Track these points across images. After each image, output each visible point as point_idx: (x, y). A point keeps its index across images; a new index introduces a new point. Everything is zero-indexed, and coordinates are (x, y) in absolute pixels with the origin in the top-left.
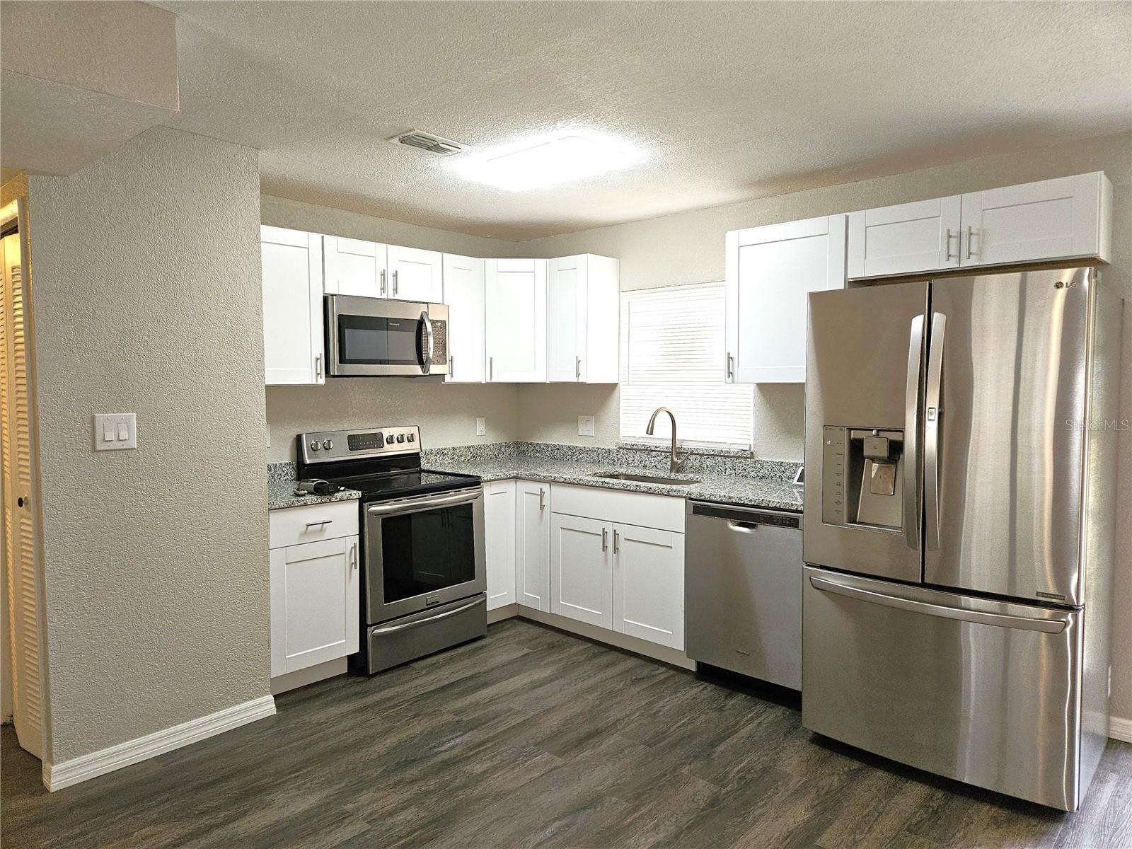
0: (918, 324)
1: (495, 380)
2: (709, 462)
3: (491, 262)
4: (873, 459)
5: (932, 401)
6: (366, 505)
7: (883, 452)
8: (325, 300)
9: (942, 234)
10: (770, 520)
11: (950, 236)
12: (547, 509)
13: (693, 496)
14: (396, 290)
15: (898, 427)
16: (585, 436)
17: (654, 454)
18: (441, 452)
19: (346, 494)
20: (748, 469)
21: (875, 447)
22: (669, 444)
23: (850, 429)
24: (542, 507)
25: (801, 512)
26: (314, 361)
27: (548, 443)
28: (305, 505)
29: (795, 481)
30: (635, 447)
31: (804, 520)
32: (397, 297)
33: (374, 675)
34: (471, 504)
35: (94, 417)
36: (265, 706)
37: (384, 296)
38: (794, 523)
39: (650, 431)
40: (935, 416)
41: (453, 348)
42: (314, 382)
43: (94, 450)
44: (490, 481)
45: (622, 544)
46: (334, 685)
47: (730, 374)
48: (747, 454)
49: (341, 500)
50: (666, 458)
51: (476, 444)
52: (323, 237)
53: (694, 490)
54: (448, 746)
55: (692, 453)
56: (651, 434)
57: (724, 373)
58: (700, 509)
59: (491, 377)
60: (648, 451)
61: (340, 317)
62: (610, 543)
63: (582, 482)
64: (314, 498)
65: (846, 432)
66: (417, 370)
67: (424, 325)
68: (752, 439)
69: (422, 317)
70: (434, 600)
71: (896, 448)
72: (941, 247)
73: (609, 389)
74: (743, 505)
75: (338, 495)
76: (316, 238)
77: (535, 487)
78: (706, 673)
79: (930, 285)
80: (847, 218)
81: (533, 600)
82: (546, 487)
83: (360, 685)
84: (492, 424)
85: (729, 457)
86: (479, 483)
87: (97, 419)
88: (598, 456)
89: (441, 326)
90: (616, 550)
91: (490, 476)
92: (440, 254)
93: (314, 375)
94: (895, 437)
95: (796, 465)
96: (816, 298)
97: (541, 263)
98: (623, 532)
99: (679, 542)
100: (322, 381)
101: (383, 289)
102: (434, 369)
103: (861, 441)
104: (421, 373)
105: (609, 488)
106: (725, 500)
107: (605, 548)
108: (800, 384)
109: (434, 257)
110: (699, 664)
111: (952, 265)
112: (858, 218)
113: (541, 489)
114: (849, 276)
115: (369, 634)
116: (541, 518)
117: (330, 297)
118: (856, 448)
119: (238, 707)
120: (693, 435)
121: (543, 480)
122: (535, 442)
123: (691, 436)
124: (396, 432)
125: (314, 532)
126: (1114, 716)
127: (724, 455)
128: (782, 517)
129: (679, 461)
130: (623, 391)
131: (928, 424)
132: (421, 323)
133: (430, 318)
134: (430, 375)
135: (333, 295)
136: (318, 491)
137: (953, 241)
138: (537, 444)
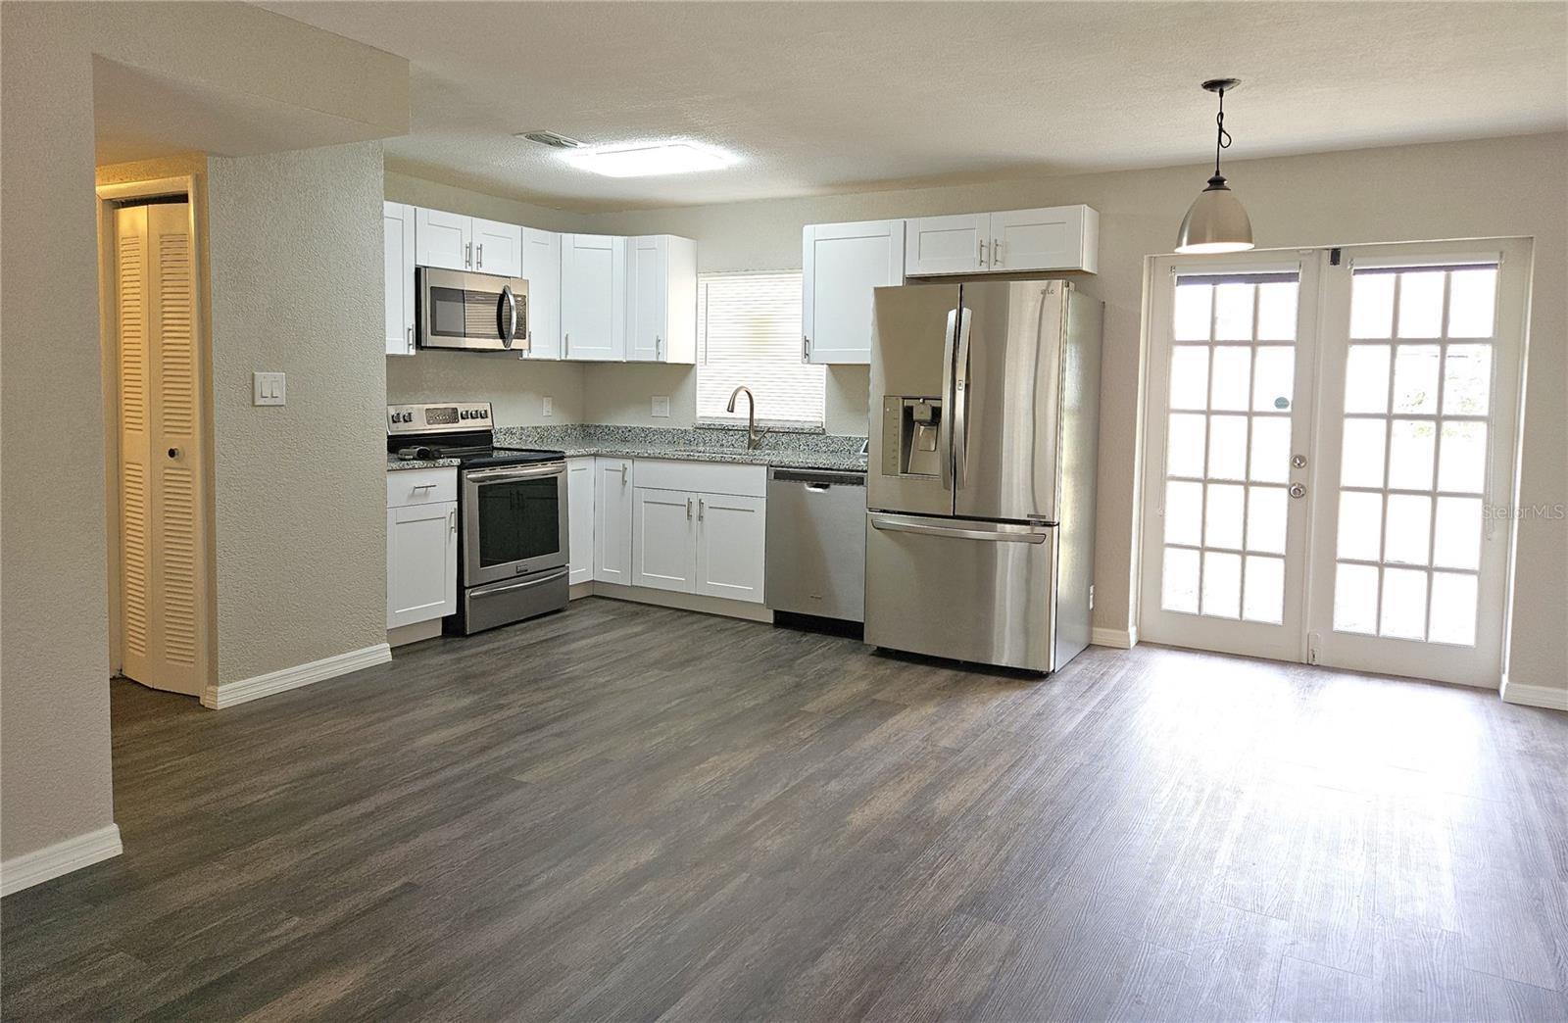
0: (952, 315)
1: (570, 357)
2: (785, 439)
3: (568, 237)
4: (921, 423)
5: (961, 376)
6: (465, 471)
7: (928, 416)
8: (418, 271)
9: (976, 246)
10: (841, 480)
11: (982, 246)
12: (629, 484)
13: (773, 464)
14: (480, 263)
15: (937, 396)
16: (661, 416)
17: (731, 433)
18: (510, 432)
19: (447, 461)
20: (820, 444)
21: (922, 413)
22: (747, 423)
23: (904, 399)
24: (624, 482)
25: (866, 471)
26: (406, 331)
27: (618, 425)
28: (414, 468)
29: (861, 452)
30: (712, 427)
31: (869, 477)
32: (480, 270)
33: (471, 635)
34: (556, 478)
35: (253, 374)
36: (380, 653)
37: (469, 269)
38: (860, 481)
39: (731, 409)
40: (963, 387)
41: (532, 326)
42: (406, 353)
43: (254, 405)
44: (573, 456)
45: (707, 513)
46: (432, 643)
47: (806, 355)
48: (820, 431)
49: (443, 466)
50: (743, 436)
51: (543, 425)
52: (415, 209)
53: (776, 460)
54: (567, 671)
55: (768, 431)
56: (732, 411)
57: (800, 354)
58: (781, 475)
59: (567, 354)
60: (725, 430)
61: (432, 288)
62: (694, 512)
63: (667, 456)
64: (418, 463)
65: (901, 401)
66: (498, 344)
67: (506, 298)
68: (824, 417)
69: (504, 291)
70: (523, 568)
71: (937, 413)
72: (976, 254)
73: (687, 369)
74: (818, 468)
75: (441, 461)
76: (410, 208)
77: (618, 464)
78: (784, 620)
79: (961, 287)
80: (905, 222)
81: (611, 573)
82: (628, 463)
83: (457, 642)
84: (559, 404)
85: (803, 433)
86: (562, 458)
87: (256, 377)
88: (675, 437)
89: (523, 301)
90: (700, 518)
91: (572, 452)
92: (519, 227)
93: (406, 346)
94: (936, 404)
95: (862, 440)
96: (881, 293)
97: (619, 240)
98: (707, 501)
99: (761, 507)
100: (413, 352)
101: (469, 262)
102: (516, 344)
103: (911, 408)
104: (503, 348)
105: (693, 460)
106: (802, 465)
107: (689, 516)
108: (865, 365)
109: (514, 229)
110: (777, 613)
111: (984, 269)
112: (915, 224)
113: (624, 465)
114: (908, 273)
115: (467, 596)
116: (623, 493)
117: (423, 270)
118: (908, 412)
119: (359, 652)
120: (770, 412)
121: (626, 456)
122: (604, 424)
123: (766, 414)
124: (472, 408)
125: (420, 495)
126: (1098, 627)
127: (799, 432)
128: (851, 477)
129: (757, 439)
130: (701, 373)
131: (958, 392)
132: (503, 297)
133: (513, 293)
134: (512, 350)
135: (426, 267)
136: (423, 456)
137: (984, 250)
138: (606, 426)
